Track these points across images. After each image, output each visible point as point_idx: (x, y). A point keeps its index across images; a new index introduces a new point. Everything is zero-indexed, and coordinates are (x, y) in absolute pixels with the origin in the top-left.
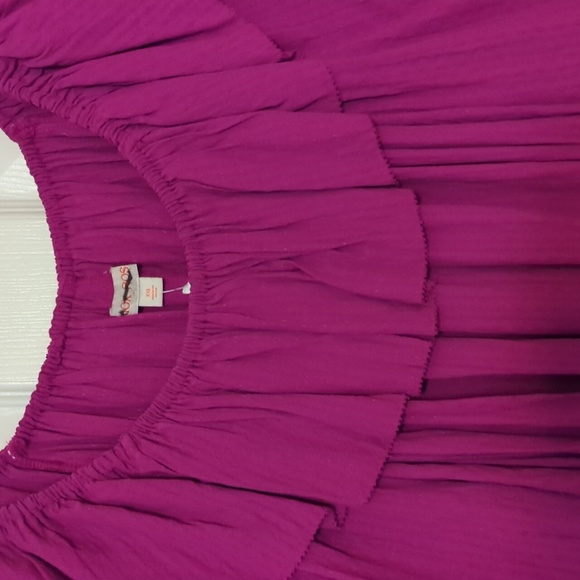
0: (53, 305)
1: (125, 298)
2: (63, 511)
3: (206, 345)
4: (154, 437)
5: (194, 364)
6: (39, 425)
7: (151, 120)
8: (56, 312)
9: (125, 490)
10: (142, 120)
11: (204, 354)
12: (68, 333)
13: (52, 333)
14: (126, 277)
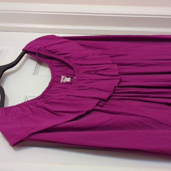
6: (45, 95)
12: (52, 84)
13: (49, 84)
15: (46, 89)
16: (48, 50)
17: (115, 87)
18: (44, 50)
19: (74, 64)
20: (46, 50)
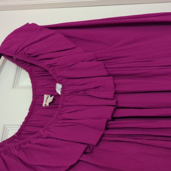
0: (31, 104)
1: (46, 101)
2: (25, 146)
3: (62, 110)
4: (48, 130)
5: (59, 114)
6: (23, 130)
7: (56, 64)
8: (31, 105)
9: (40, 140)
10: (54, 65)
11: (62, 112)
12: (33, 110)
13: (29, 110)
14: (47, 97)
15: (25, 119)
16: (26, 53)
17: (108, 121)
18: (22, 53)
19: (60, 76)
20: (25, 53)
